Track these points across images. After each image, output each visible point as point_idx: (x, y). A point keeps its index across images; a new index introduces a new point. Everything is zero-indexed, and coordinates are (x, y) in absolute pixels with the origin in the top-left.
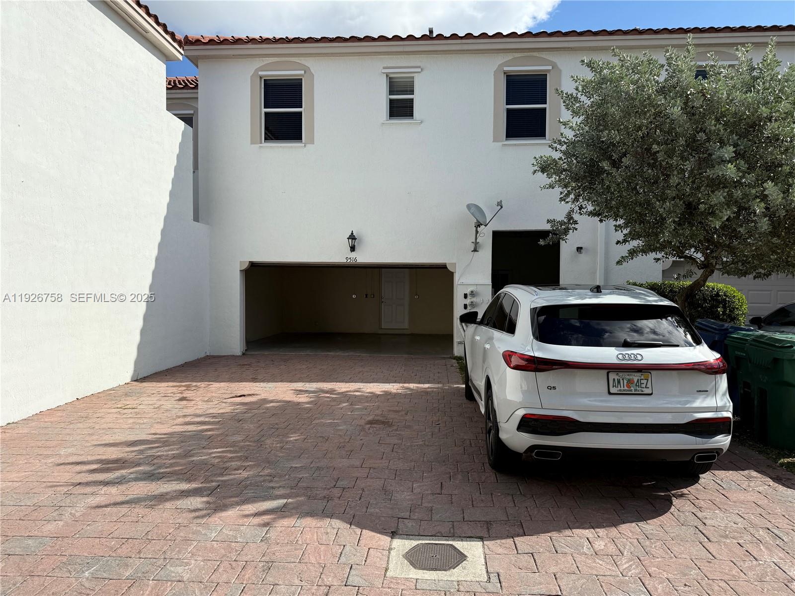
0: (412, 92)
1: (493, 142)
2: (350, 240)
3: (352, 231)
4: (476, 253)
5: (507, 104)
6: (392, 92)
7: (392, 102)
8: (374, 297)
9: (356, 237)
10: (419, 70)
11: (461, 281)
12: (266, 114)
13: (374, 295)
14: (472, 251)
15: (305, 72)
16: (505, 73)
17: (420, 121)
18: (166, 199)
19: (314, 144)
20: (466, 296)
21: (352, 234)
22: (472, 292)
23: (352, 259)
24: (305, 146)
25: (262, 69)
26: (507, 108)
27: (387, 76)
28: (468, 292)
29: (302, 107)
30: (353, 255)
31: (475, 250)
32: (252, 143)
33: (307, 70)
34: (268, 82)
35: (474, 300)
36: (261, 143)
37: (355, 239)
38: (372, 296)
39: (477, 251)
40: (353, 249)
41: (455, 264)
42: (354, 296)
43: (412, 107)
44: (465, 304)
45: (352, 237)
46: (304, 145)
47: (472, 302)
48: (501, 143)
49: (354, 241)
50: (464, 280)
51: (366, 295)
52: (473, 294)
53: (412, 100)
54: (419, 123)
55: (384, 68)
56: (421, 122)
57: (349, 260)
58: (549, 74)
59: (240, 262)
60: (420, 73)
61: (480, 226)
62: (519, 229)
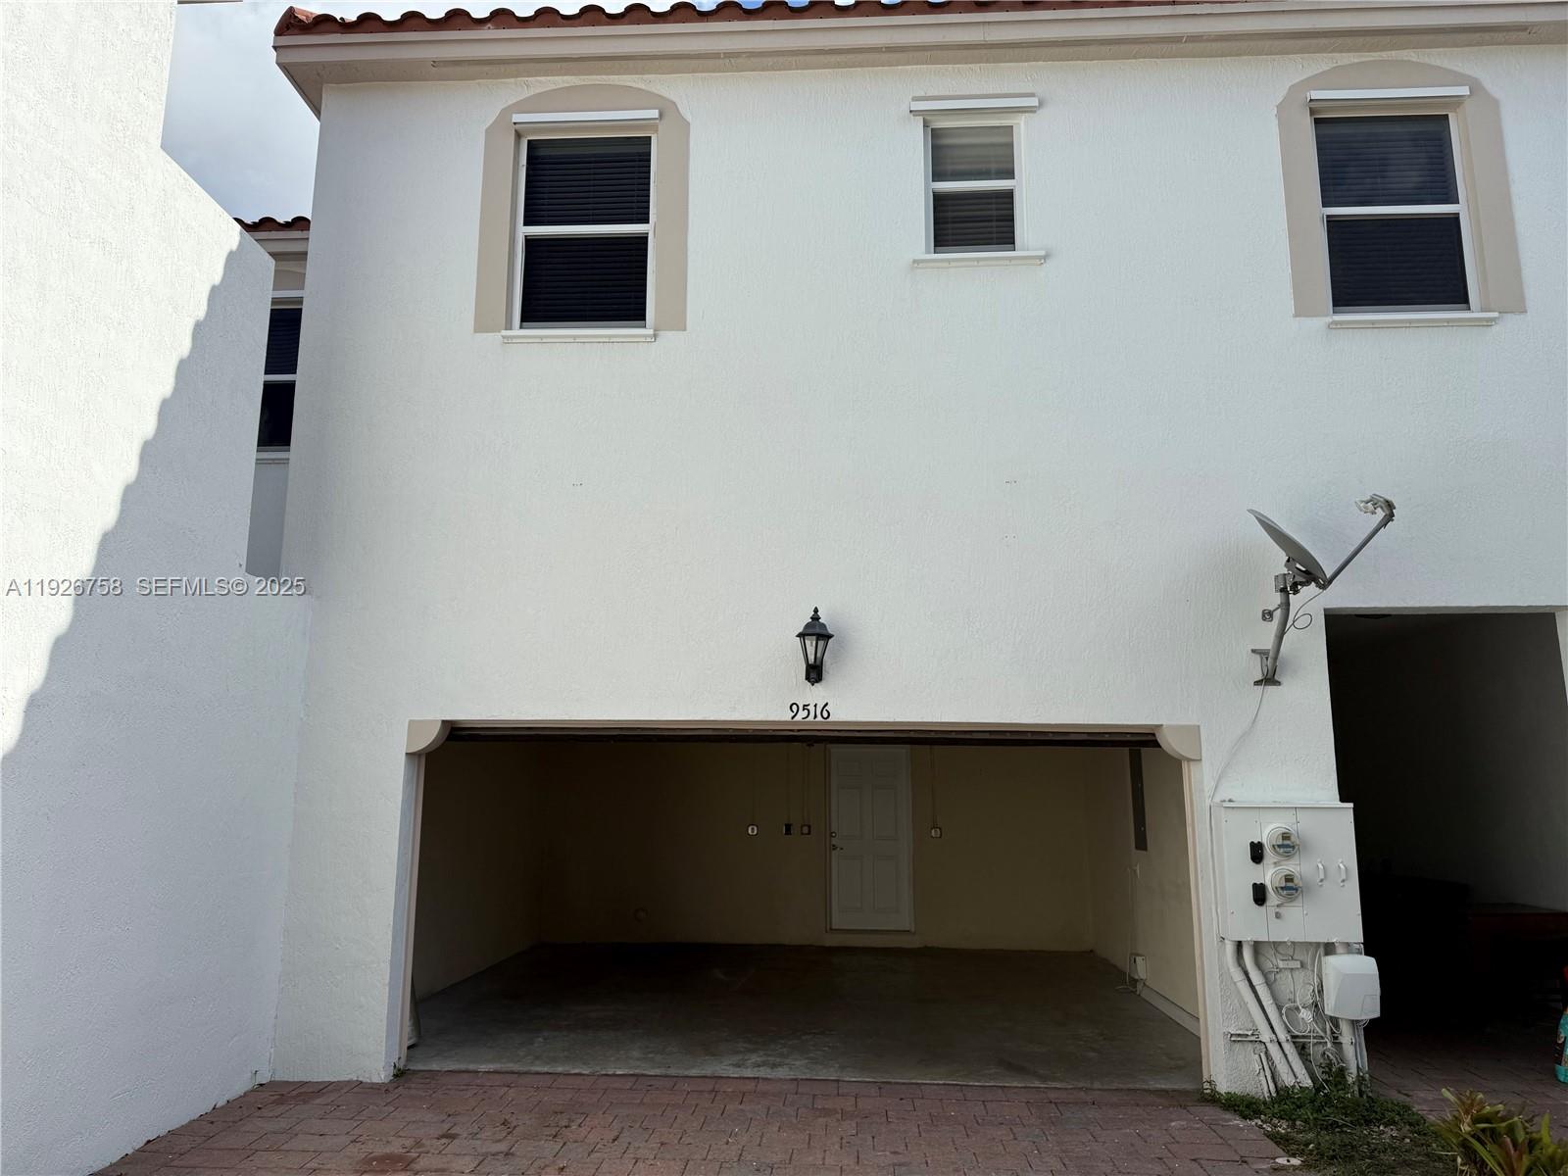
0: (1009, 174)
1: (1297, 315)
2: (810, 643)
3: (816, 611)
4: (1271, 689)
5: (1325, 205)
6: (938, 175)
7: (940, 201)
8: (809, 833)
9: (830, 631)
10: (1033, 102)
11: (1225, 793)
12: (530, 242)
13: (809, 827)
14: (1257, 683)
15: (661, 115)
16: (1312, 111)
17: (1043, 253)
19: (685, 330)
20: (1257, 853)
21: (815, 618)
22: (1286, 836)
23: (811, 708)
24: (655, 336)
25: (522, 107)
26: (1328, 216)
27: (926, 126)
28: (1266, 834)
29: (646, 221)
30: (815, 695)
31: (1269, 679)
32: (481, 327)
33: (667, 109)
34: (542, 152)
35: (1292, 866)
36: (509, 326)
37: (830, 637)
38: (805, 830)
39: (1278, 683)
40: (815, 673)
41: (1199, 726)
42: (752, 831)
43: (1010, 219)
44: (1255, 886)
45: (816, 631)
46: (651, 332)
47: (1289, 879)
48: (1329, 320)
49: (821, 643)
50: (1247, 788)
51: (788, 828)
52: (1287, 844)
53: (1008, 197)
54: (1039, 258)
55: (915, 99)
56: (1045, 257)
57: (802, 714)
58: (1456, 112)
59: (411, 722)
60: (1035, 112)
61: (1299, 587)
62: (1417, 605)
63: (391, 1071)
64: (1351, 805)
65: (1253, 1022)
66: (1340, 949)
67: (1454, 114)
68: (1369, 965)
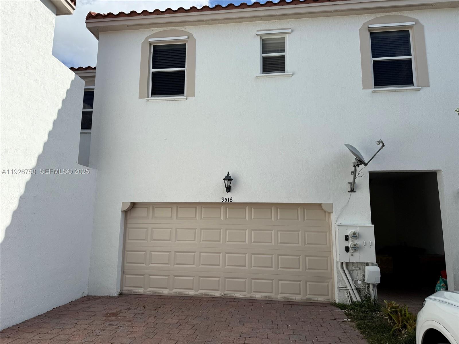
0: (284, 51)
1: (363, 89)
2: (226, 181)
3: (228, 173)
4: (353, 193)
5: (373, 57)
6: (264, 52)
7: (265, 59)
9: (232, 178)
10: (290, 31)
11: (339, 222)
12: (154, 74)
14: (349, 192)
15: (188, 38)
16: (369, 31)
17: (292, 73)
18: (45, 138)
19: (194, 97)
20: (347, 238)
21: (228, 175)
22: (354, 234)
23: (227, 199)
24: (186, 98)
25: (151, 37)
26: (373, 60)
27: (260, 38)
28: (349, 233)
29: (185, 67)
30: (228, 195)
31: (352, 191)
32: (140, 97)
33: (190, 36)
34: (157, 49)
35: (356, 242)
36: (148, 97)
37: (232, 180)
39: (355, 192)
40: (228, 189)
41: (332, 204)
43: (284, 64)
44: (346, 247)
45: (228, 178)
46: (185, 97)
47: (355, 245)
48: (372, 90)
49: (229, 182)
50: (343, 221)
52: (355, 236)
53: (283, 58)
54: (291, 75)
55: (258, 31)
56: (293, 74)
57: (225, 201)
58: (411, 29)
59: (123, 203)
60: (291, 33)
61: (359, 165)
62: (395, 170)
63: (118, 293)
64: (374, 225)
65: (345, 284)
66: (370, 264)
67: (411, 30)
68: (377, 269)
